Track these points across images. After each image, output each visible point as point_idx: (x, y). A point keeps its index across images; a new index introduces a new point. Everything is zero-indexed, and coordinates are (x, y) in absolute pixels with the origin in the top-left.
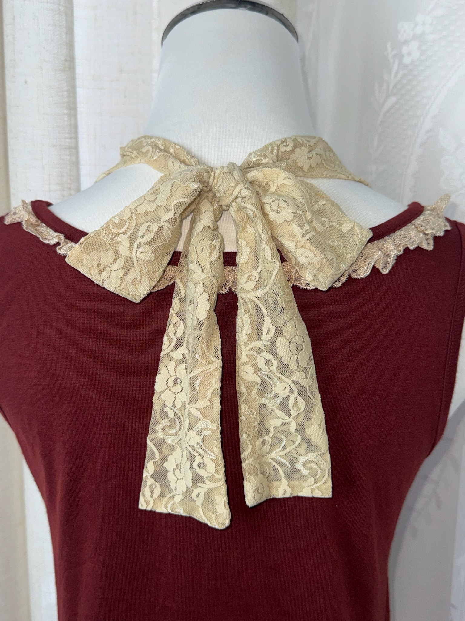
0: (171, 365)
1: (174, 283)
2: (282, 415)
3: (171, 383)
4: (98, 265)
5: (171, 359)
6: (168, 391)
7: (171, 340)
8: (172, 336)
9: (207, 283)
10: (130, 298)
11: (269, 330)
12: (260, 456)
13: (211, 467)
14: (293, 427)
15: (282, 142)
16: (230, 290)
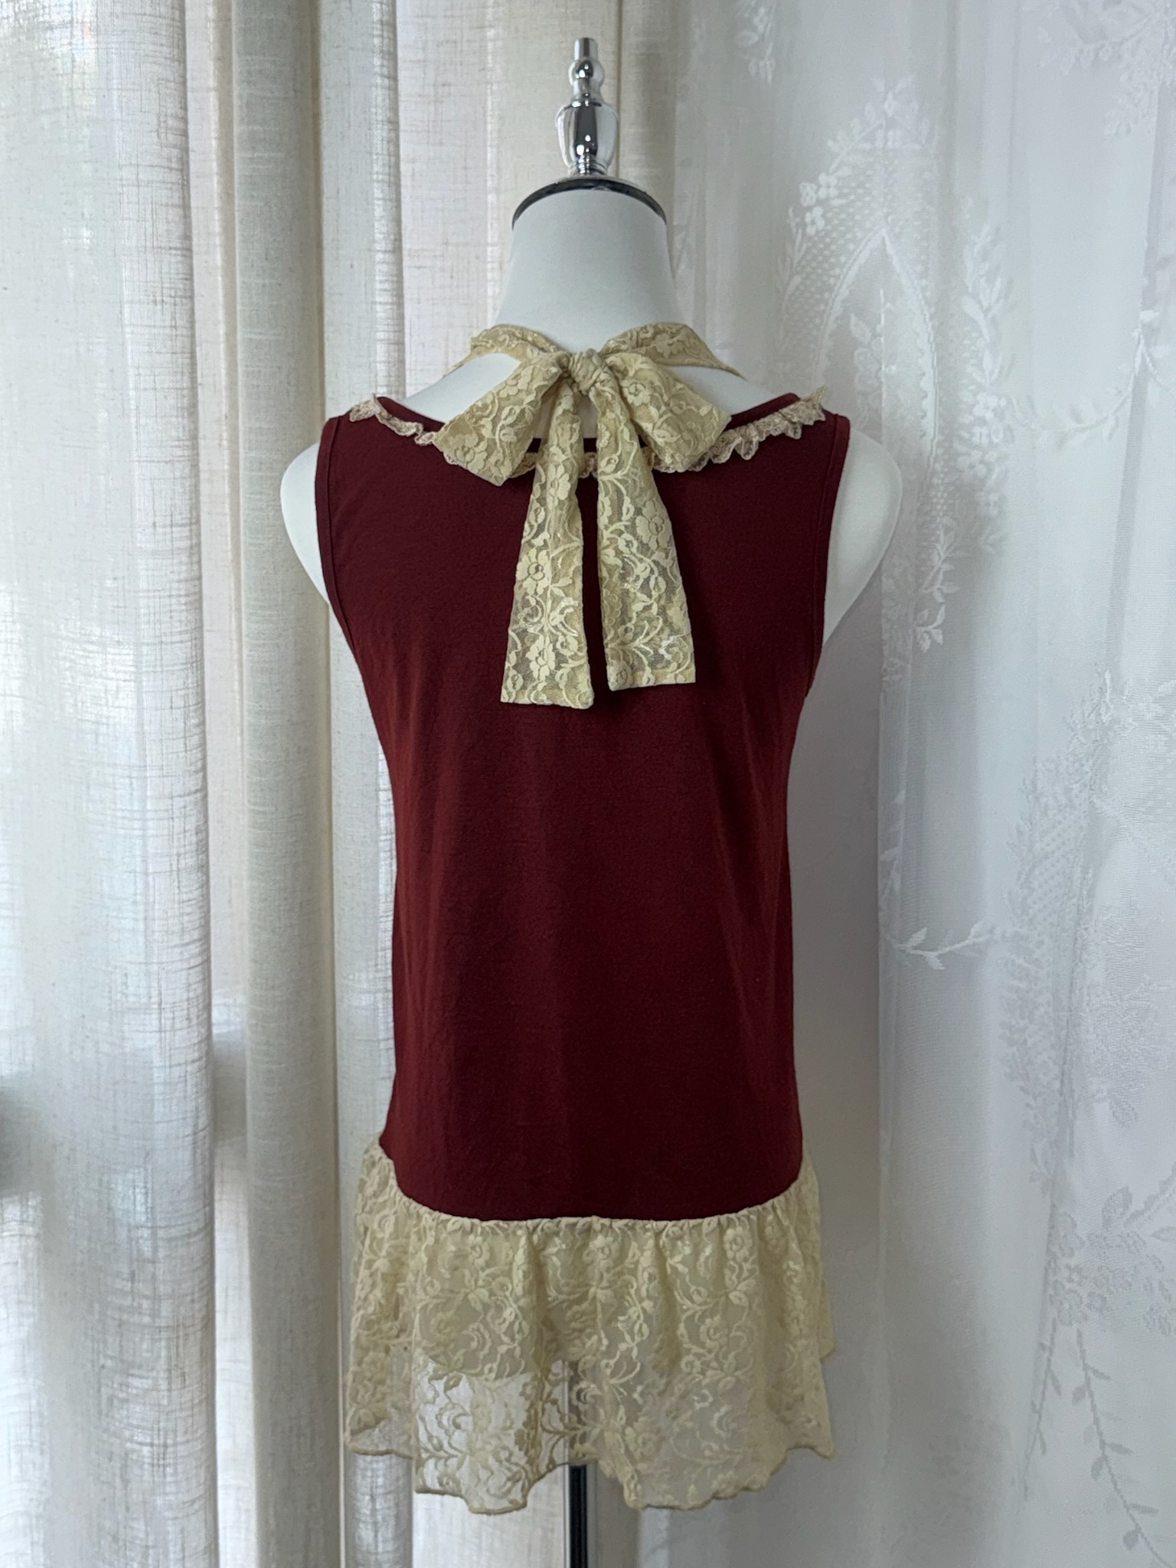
0: (533, 552)
1: (534, 470)
2: (644, 597)
3: (532, 570)
4: (463, 447)
5: (532, 546)
6: (529, 579)
7: (531, 527)
8: (533, 523)
9: (568, 464)
10: (492, 481)
11: (628, 510)
12: (623, 643)
13: (574, 645)
14: (655, 609)
15: (642, 329)
16: (591, 474)
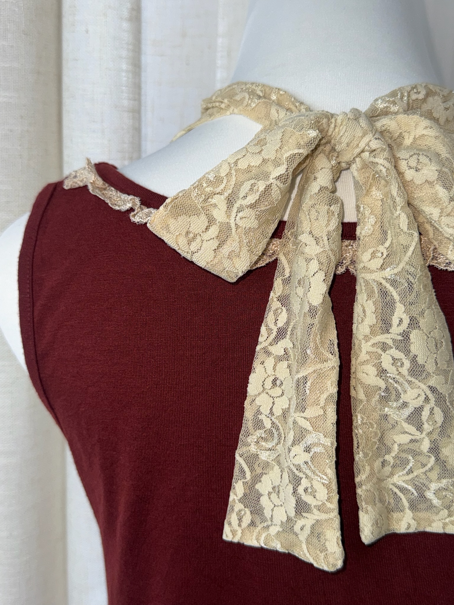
0: (270, 362)
1: (276, 260)
2: (412, 429)
3: (268, 384)
4: (188, 233)
5: (268, 353)
6: (264, 395)
7: (269, 331)
8: (272, 326)
9: (324, 260)
10: (224, 276)
11: (401, 321)
12: (380, 480)
13: (322, 493)
14: (426, 445)
15: (413, 88)
16: (347, 270)
